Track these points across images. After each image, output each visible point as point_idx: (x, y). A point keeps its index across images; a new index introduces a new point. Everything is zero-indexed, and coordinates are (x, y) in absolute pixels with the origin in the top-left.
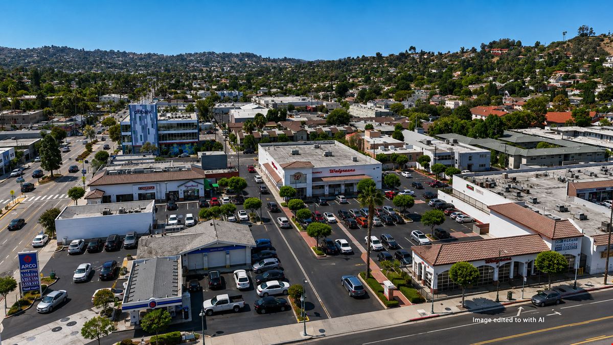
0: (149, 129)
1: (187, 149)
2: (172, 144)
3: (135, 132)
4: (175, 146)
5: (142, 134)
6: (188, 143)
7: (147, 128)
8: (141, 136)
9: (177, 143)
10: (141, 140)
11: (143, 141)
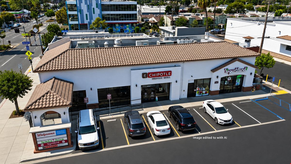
0: (94, 9)
1: (128, 29)
2: (115, 24)
3: (81, 11)
4: (117, 25)
5: (88, 13)
6: (128, 23)
7: (92, 7)
8: (87, 15)
9: (119, 23)
10: (87, 19)
11: (89, 20)
